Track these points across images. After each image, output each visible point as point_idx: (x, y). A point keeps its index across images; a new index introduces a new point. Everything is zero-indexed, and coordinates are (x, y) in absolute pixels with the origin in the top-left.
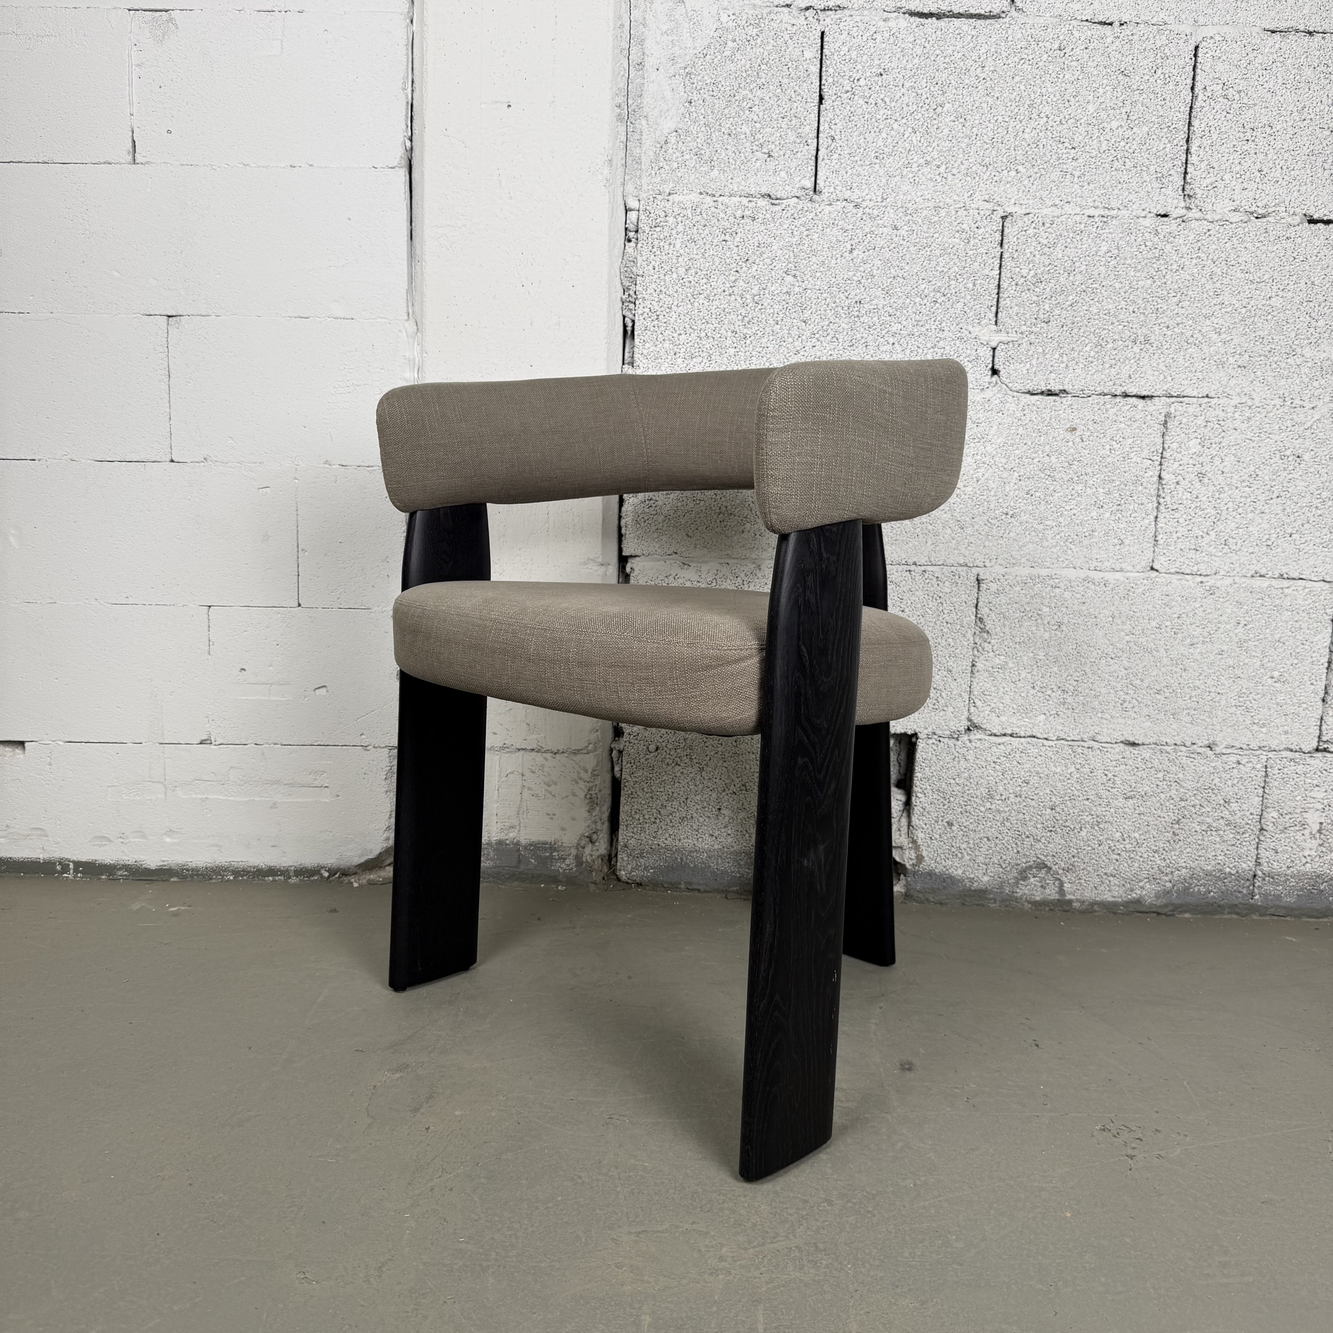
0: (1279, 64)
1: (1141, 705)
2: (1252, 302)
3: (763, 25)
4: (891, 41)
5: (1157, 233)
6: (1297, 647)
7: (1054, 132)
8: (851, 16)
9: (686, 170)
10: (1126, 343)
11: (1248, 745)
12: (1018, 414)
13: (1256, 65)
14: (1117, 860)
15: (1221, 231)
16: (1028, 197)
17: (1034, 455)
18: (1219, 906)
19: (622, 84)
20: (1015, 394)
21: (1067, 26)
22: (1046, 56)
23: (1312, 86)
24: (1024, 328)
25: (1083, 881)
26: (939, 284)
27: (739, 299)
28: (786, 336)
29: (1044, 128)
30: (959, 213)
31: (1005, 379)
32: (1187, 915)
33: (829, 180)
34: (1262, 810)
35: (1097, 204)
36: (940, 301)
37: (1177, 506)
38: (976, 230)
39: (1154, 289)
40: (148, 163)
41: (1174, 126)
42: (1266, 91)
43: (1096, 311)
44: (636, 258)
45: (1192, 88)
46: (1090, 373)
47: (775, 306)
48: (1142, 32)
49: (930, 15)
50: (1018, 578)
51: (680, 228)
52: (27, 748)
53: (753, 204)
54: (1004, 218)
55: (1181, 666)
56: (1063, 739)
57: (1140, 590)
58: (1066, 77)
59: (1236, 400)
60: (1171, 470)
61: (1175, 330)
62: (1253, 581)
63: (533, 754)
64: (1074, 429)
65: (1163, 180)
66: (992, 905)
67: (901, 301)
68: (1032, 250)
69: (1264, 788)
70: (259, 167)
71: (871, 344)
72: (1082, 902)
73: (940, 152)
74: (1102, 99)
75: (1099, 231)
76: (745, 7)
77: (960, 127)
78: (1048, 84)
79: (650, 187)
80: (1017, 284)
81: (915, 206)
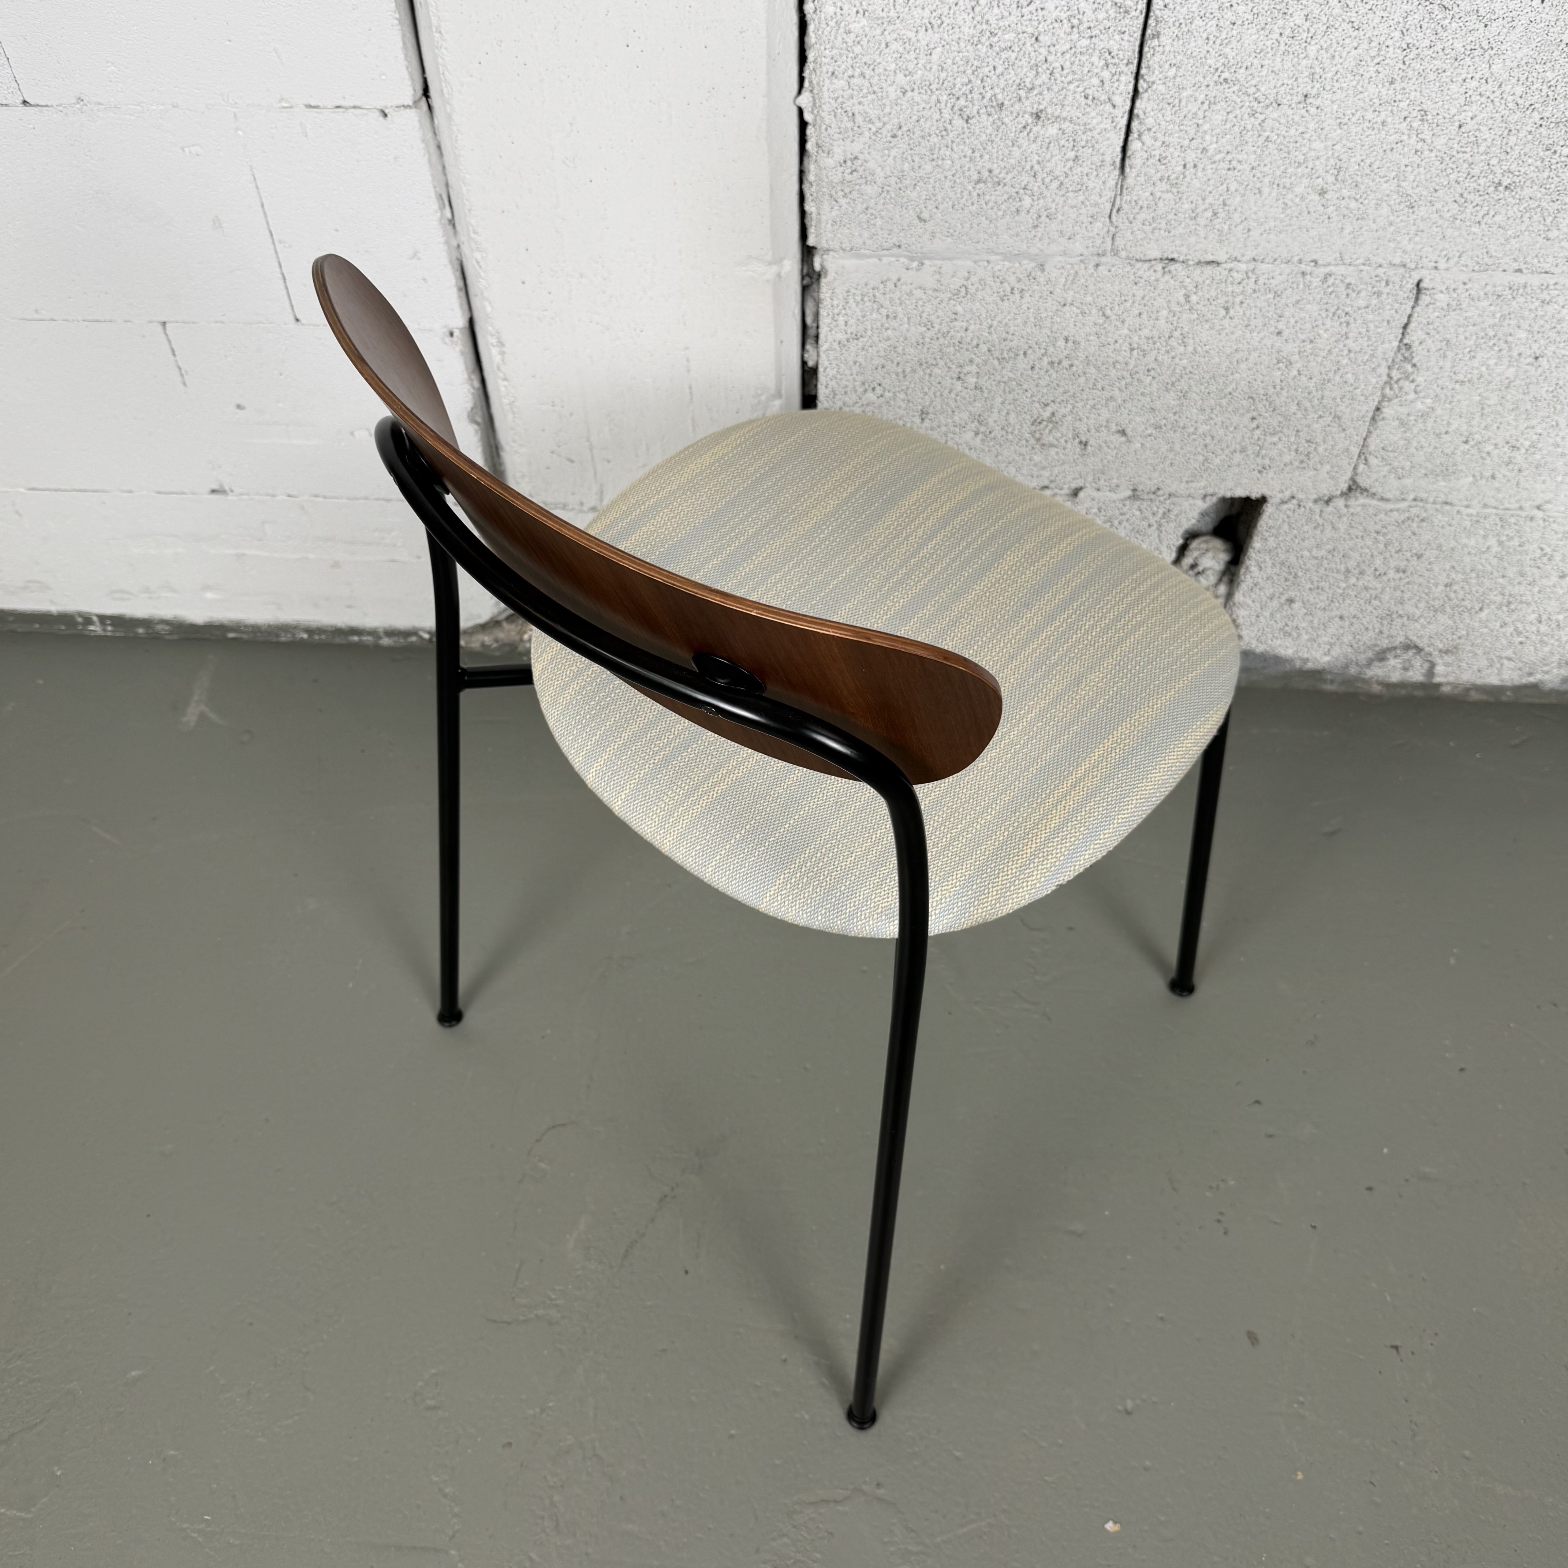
25: (1464, 664)
50: (1489, 288)
56: (1492, 507)
72: (1455, 686)
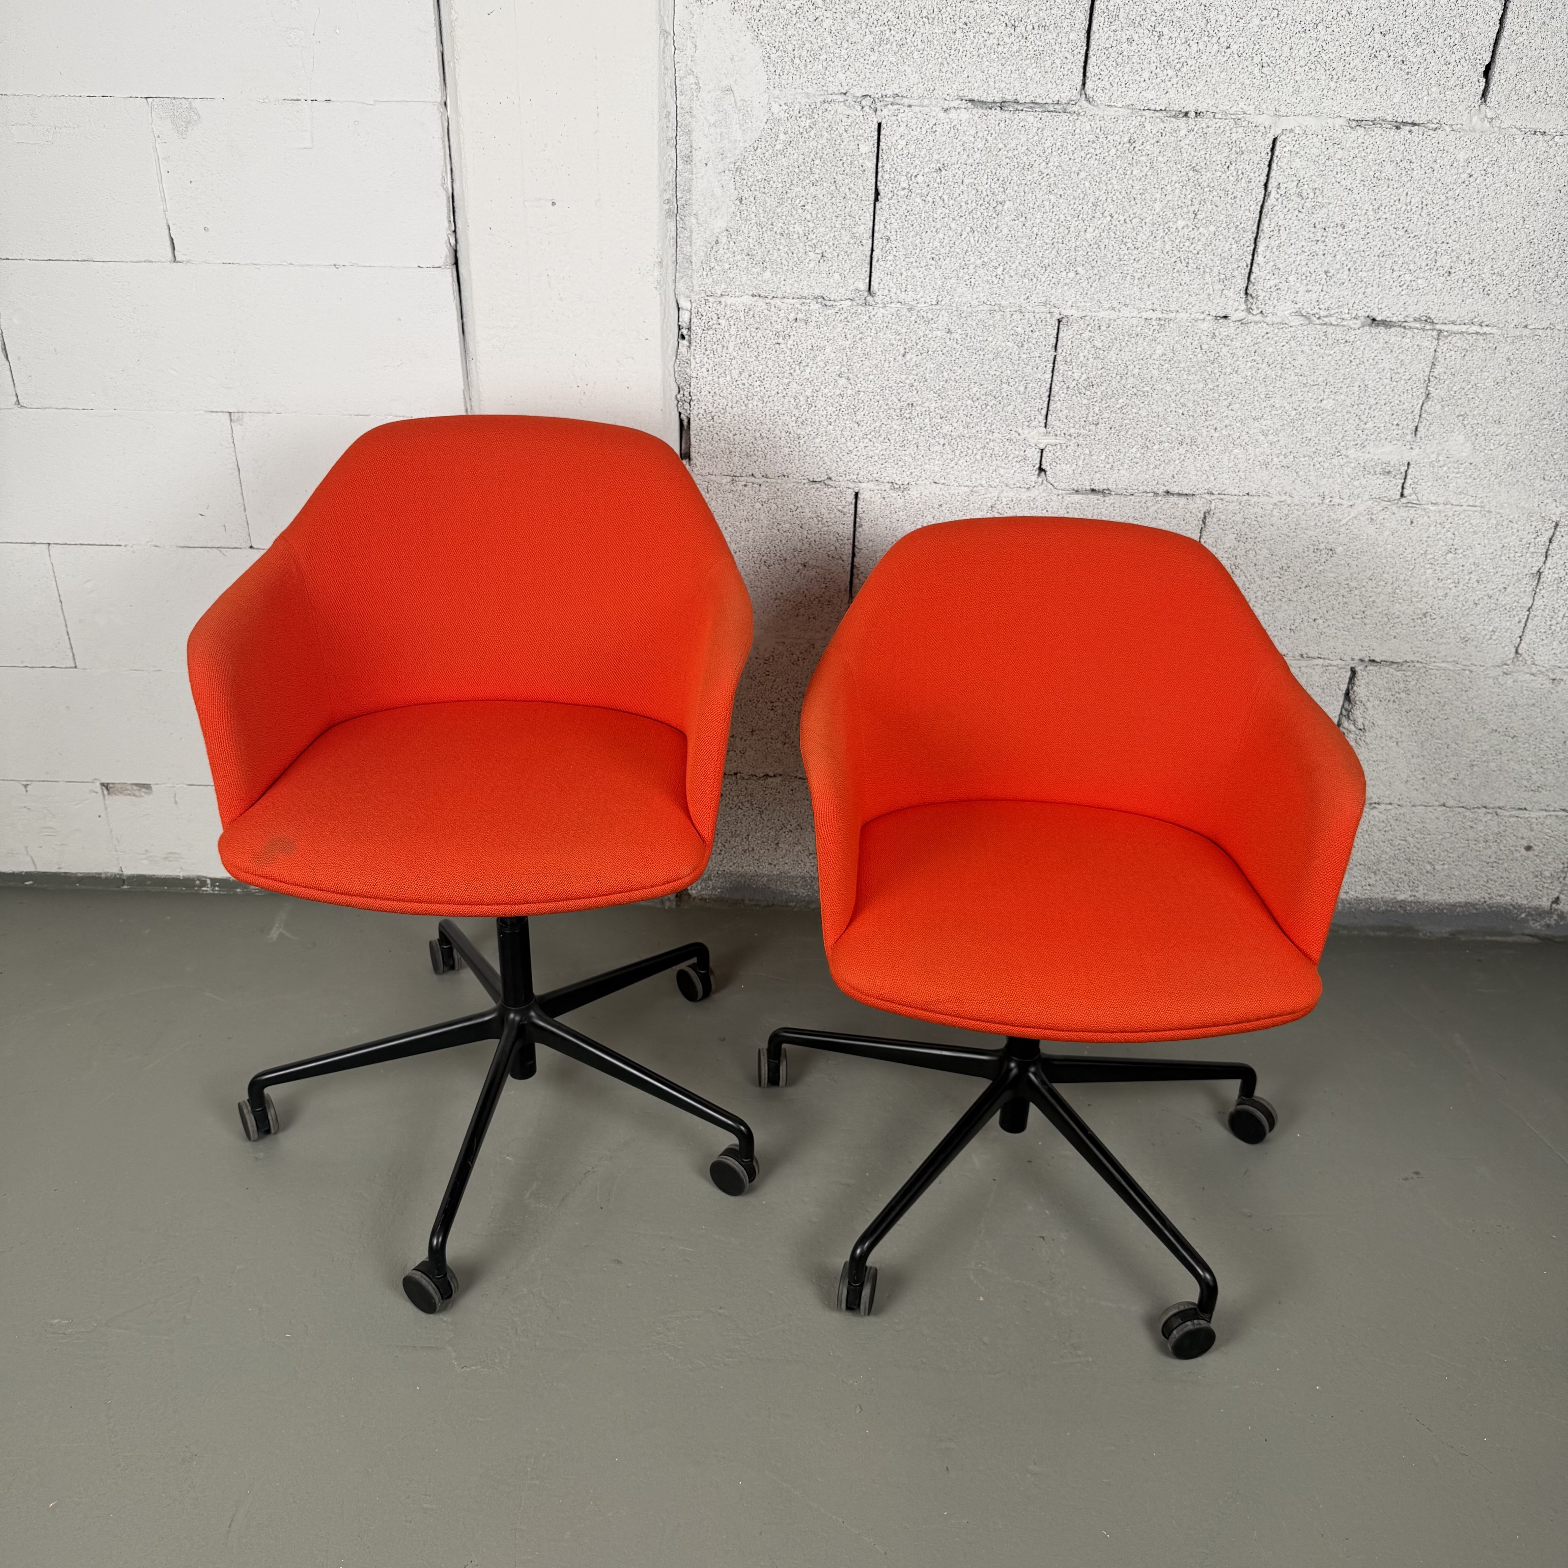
0: (1360, 160)
2: (1303, 406)
3: (816, 116)
4: (952, 133)
5: (1214, 336)
7: (1118, 233)
8: (910, 106)
9: (737, 271)
10: (1173, 445)
13: (1336, 161)
15: (1280, 334)
16: (1086, 299)
19: (670, 177)
20: (1060, 492)
21: (1139, 118)
22: (1114, 151)
23: (1391, 183)
24: (1072, 431)
26: (991, 387)
27: (792, 398)
29: (1107, 228)
30: (1014, 317)
31: (1050, 479)
33: (884, 282)
35: (1155, 307)
36: (991, 403)
38: (1031, 333)
39: (1206, 392)
40: (188, 262)
41: (1242, 226)
42: (1342, 189)
43: (1145, 414)
44: (689, 360)
45: (1266, 185)
46: (1134, 473)
47: (828, 408)
48: (1217, 126)
49: (994, 105)
51: (733, 330)
52: (153, 790)
53: (807, 306)
54: (1059, 321)
58: (1134, 173)
59: (1276, 499)
61: (1224, 432)
65: (1226, 282)
67: (952, 404)
68: (1086, 353)
71: (921, 445)
73: (1000, 251)
74: (1169, 198)
75: (1156, 334)
76: (797, 96)
77: (1020, 227)
78: (1114, 181)
79: (702, 288)
80: (1068, 387)
81: (969, 309)
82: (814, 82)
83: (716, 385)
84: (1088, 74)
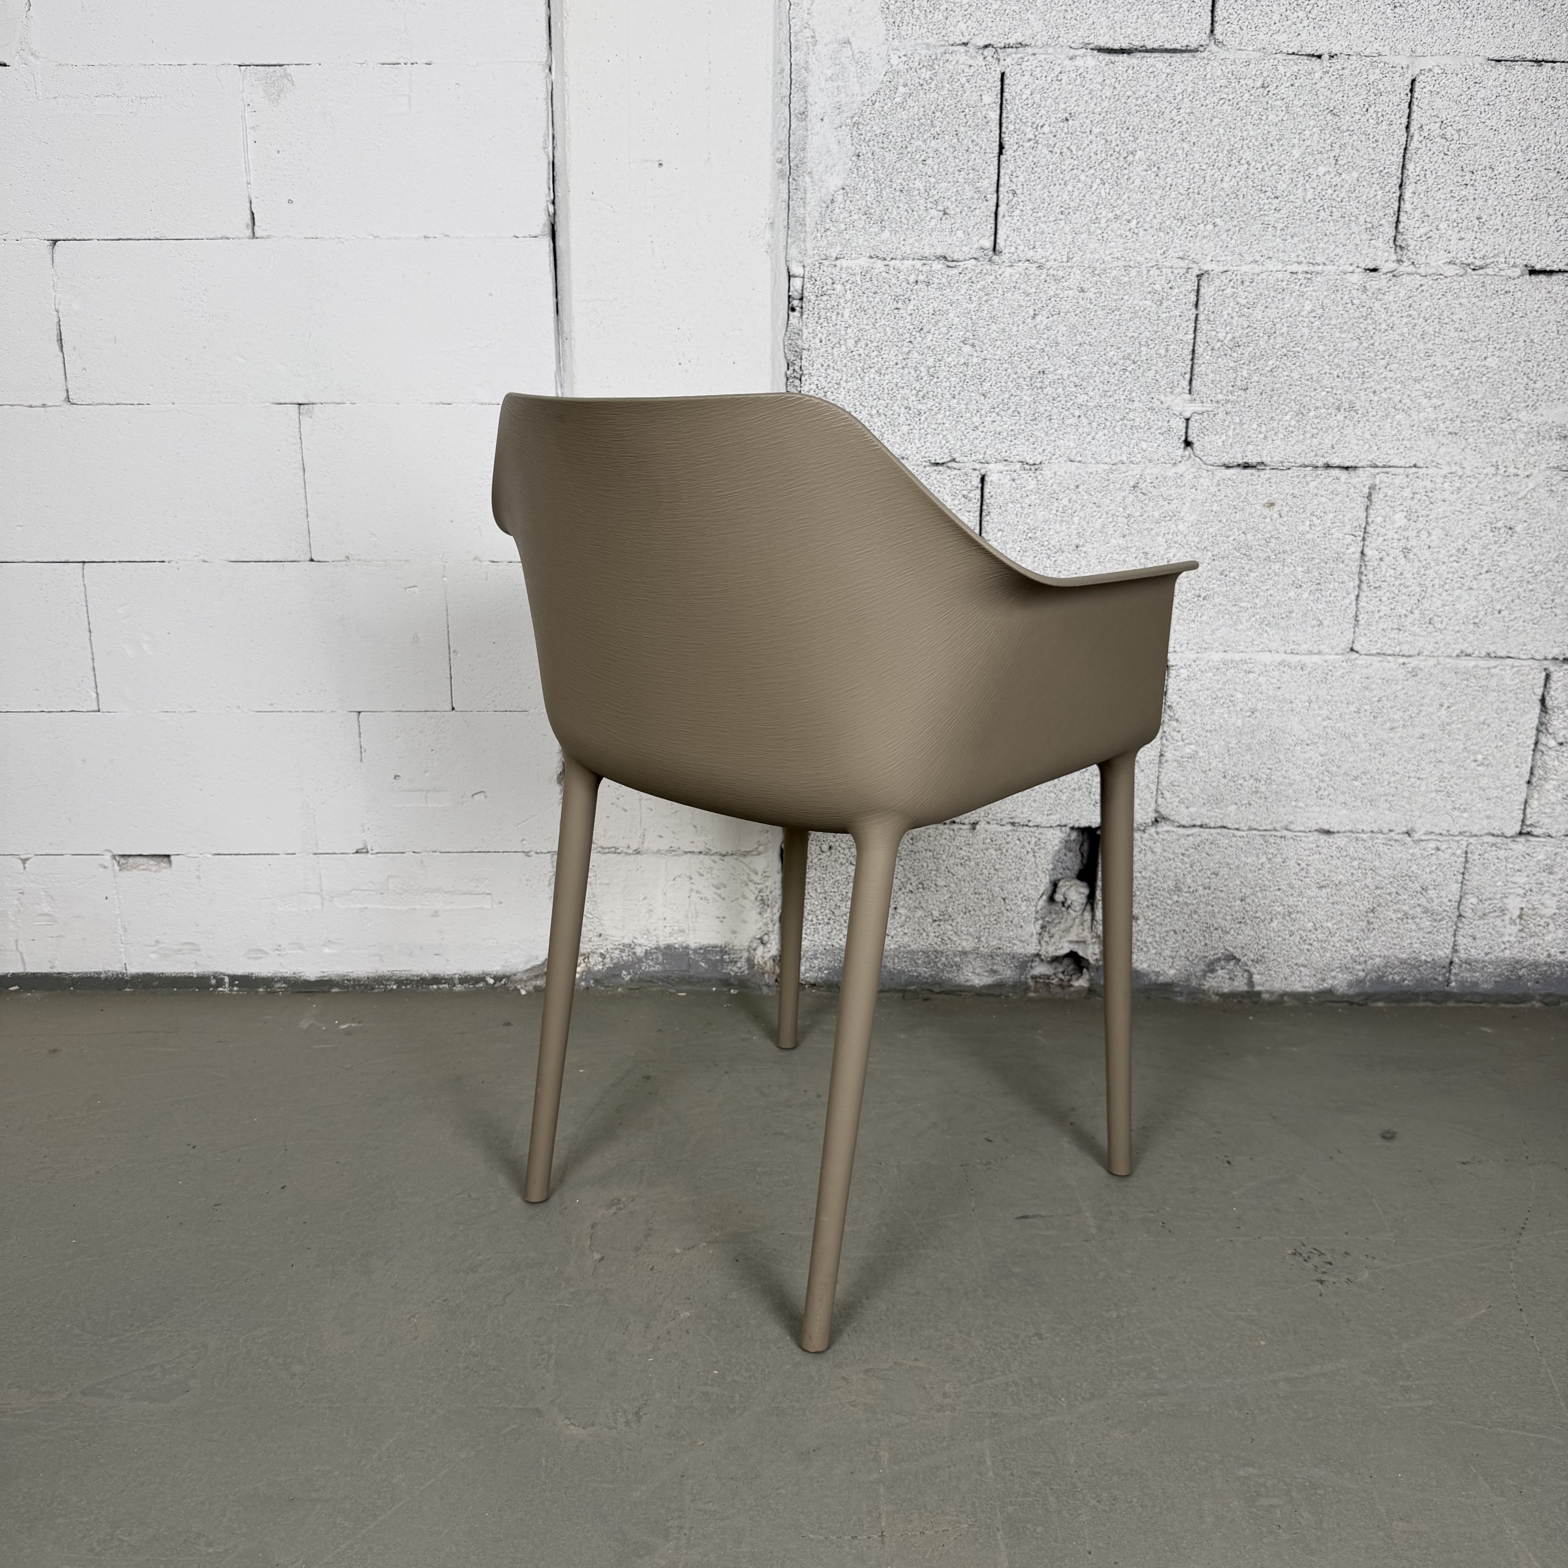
0: (1503, 99)
1: (1338, 792)
2: (1466, 364)
3: (937, 67)
4: (1078, 82)
5: (1365, 289)
6: (1503, 728)
7: (1256, 181)
8: (1034, 54)
9: (854, 231)
10: (1329, 411)
11: (1448, 831)
12: (1213, 489)
13: (1478, 100)
14: (1308, 950)
15: (1434, 286)
16: (1226, 253)
17: (1229, 533)
18: (1413, 994)
19: (784, 136)
20: (1210, 467)
21: (1272, 61)
22: (1247, 95)
23: (1538, 122)
24: (1220, 397)
25: (1272, 972)
26: (1129, 351)
27: (913, 372)
28: (963, 410)
29: (1244, 176)
30: (1151, 273)
31: (1198, 452)
32: (1380, 1004)
33: (1010, 239)
34: (1461, 897)
35: (1301, 259)
36: (1129, 369)
37: (1380, 583)
38: (1169, 290)
39: (1360, 351)
40: (268, 237)
41: (1386, 171)
42: (1487, 129)
43: (1297, 377)
44: (801, 330)
45: (1407, 127)
46: (1290, 444)
47: (951, 379)
48: (1354, 65)
49: (1122, 51)
50: (1210, 663)
51: (849, 295)
52: (173, 862)
53: (928, 267)
54: (1199, 277)
55: (1380, 752)
56: (1255, 829)
57: (1339, 674)
58: (1270, 118)
59: (1446, 470)
60: (1374, 545)
61: (1383, 395)
62: (1458, 661)
63: (702, 856)
64: (1272, 504)
65: (1373, 231)
66: (1179, 999)
67: (1087, 370)
68: (1230, 311)
69: (1463, 874)
70: (390, 238)
71: (1054, 417)
72: (1272, 993)
73: (1131, 205)
74: (1308, 143)
75: (1303, 289)
76: (917, 47)
77: (1153, 177)
78: (1250, 127)
79: (816, 251)
80: (1213, 349)
81: (1103, 266)
82: (935, 32)
83: (830, 357)
84: (1216, 19)
